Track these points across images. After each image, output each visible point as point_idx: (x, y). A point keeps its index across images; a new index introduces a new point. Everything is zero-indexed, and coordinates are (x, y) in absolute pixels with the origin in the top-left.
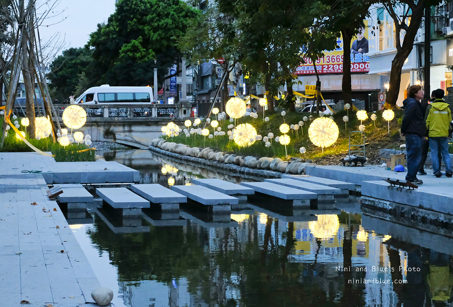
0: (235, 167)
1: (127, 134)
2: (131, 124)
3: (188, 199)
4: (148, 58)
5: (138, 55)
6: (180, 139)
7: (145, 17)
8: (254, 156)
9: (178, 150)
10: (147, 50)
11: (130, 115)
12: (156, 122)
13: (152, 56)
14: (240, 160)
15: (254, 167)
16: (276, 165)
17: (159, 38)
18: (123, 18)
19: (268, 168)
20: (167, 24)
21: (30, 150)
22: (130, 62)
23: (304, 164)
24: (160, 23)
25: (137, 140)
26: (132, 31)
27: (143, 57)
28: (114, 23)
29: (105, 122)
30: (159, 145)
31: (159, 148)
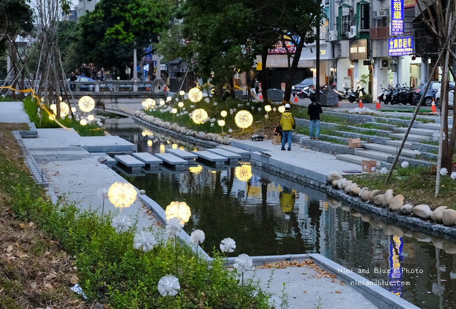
0: (192, 138)
1: (114, 104)
2: (117, 97)
3: (164, 161)
4: (129, 40)
5: (121, 37)
6: (156, 114)
7: (126, 6)
8: (204, 132)
9: (156, 122)
10: (128, 33)
11: (116, 89)
12: (137, 95)
13: (132, 38)
14: (196, 134)
15: (204, 139)
16: (216, 138)
17: (137, 24)
18: (108, 6)
19: (212, 140)
20: (144, 12)
21: (58, 127)
22: (114, 43)
23: (231, 139)
24: (139, 12)
25: (121, 109)
26: (115, 17)
27: (124, 39)
28: (100, 11)
29: (96, 96)
30: (141, 116)
31: (140, 118)
